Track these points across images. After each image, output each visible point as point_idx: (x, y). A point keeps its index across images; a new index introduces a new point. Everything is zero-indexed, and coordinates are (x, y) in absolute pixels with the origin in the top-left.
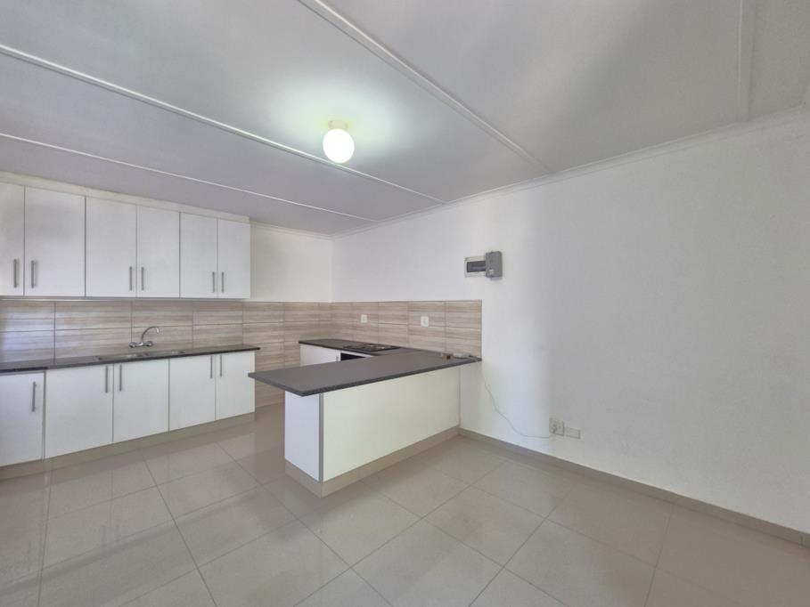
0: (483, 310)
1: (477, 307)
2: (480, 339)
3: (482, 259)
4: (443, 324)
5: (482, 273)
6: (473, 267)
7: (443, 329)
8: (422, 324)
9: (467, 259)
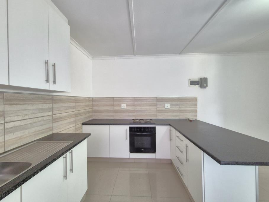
0: (198, 101)
1: (195, 99)
2: (197, 112)
3: (198, 80)
4: (178, 107)
5: (197, 86)
6: (193, 83)
7: (178, 109)
8: (166, 107)
9: (189, 79)
